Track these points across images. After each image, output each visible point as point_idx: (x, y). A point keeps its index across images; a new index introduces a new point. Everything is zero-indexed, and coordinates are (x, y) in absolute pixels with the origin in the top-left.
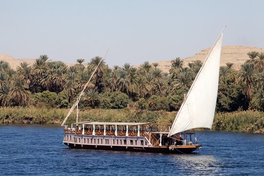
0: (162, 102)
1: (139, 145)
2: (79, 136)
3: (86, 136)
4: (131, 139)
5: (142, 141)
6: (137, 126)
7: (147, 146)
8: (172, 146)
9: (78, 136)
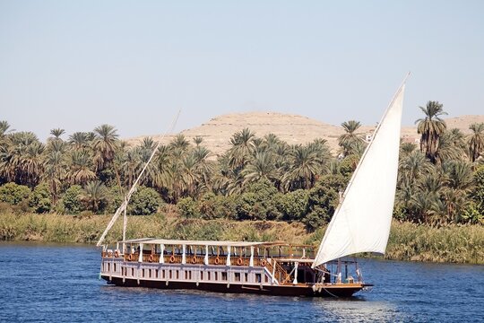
0: (225, 205)
1: (252, 281)
2: (133, 264)
3: (146, 265)
4: (237, 271)
5: (258, 276)
6: (248, 248)
7: (268, 284)
8: (318, 284)
9: (129, 264)
